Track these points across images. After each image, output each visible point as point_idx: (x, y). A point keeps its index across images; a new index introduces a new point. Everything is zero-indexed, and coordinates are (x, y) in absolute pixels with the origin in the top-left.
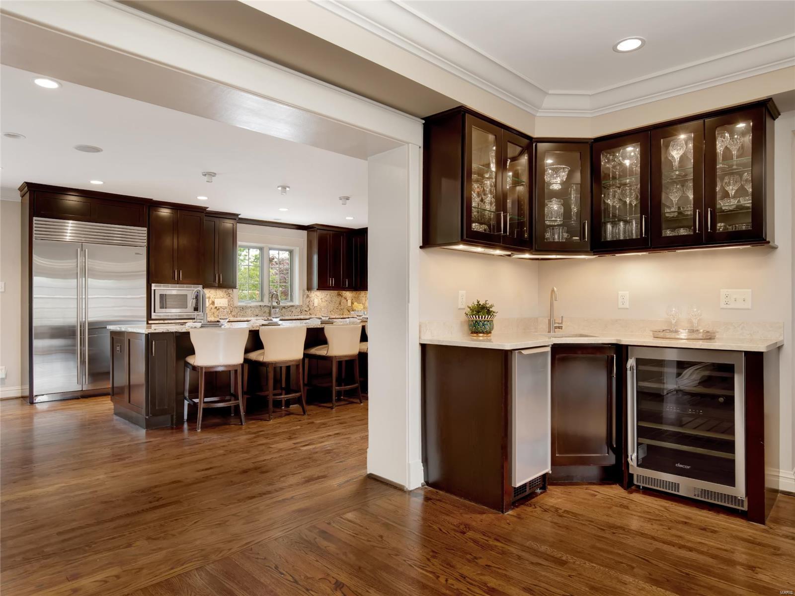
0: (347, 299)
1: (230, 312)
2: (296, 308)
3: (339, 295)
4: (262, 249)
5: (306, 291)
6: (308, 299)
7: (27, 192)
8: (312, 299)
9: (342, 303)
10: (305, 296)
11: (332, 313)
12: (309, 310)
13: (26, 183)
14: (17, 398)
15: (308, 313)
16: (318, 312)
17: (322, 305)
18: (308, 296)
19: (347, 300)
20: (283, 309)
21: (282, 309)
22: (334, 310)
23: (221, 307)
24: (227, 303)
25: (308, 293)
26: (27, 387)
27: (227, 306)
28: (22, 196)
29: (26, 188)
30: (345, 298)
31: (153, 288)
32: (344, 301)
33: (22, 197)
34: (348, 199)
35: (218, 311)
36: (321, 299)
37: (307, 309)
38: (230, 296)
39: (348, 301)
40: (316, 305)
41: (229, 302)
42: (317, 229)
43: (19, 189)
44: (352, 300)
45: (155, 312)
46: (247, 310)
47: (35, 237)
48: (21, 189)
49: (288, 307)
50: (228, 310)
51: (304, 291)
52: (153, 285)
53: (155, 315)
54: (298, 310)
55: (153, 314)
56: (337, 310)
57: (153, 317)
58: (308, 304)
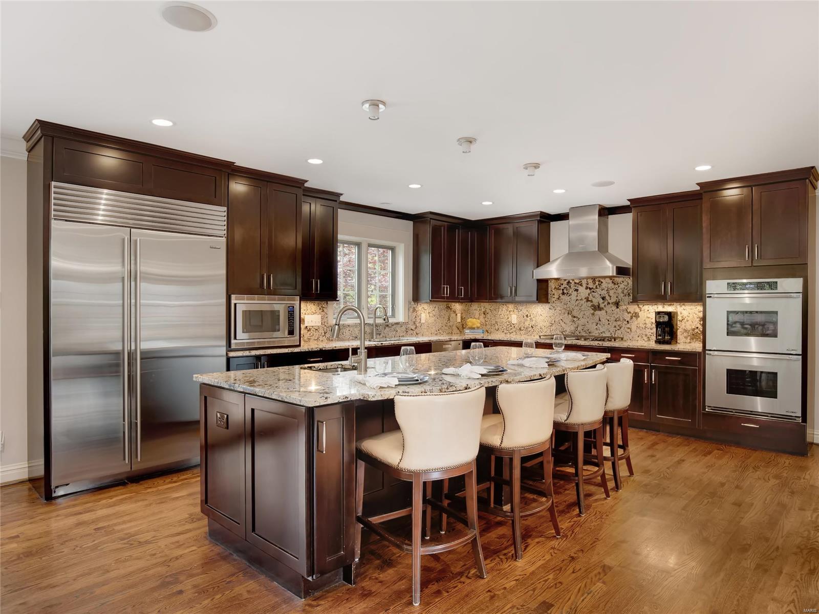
0: (457, 313)
1: (323, 334)
2: (401, 326)
3: (448, 308)
4: (359, 245)
5: (413, 303)
6: (415, 314)
7: (41, 137)
8: (419, 313)
9: (451, 318)
10: (411, 310)
11: (440, 331)
12: (416, 328)
13: (39, 121)
14: (22, 482)
15: (415, 332)
16: (426, 330)
17: (430, 321)
18: (414, 310)
19: (456, 315)
20: (387, 328)
21: (385, 328)
22: (443, 328)
23: (313, 327)
24: (320, 320)
25: (415, 306)
26: (41, 462)
27: (320, 324)
28: (30, 150)
29: (39, 132)
30: (455, 312)
31: (233, 302)
32: (453, 315)
33: (29, 152)
34: (537, 166)
35: (309, 332)
36: (429, 313)
37: (413, 328)
38: (323, 311)
39: (458, 315)
40: (423, 321)
41: (322, 319)
42: (431, 219)
43: (23, 138)
44: (462, 313)
45: (235, 338)
46: (344, 331)
47: (54, 216)
48: (27, 137)
49: (393, 325)
50: (321, 331)
51: (410, 303)
52: (233, 297)
53: (236, 344)
54: (404, 328)
55: (233, 341)
56: (446, 328)
57: (233, 347)
58: (414, 320)
